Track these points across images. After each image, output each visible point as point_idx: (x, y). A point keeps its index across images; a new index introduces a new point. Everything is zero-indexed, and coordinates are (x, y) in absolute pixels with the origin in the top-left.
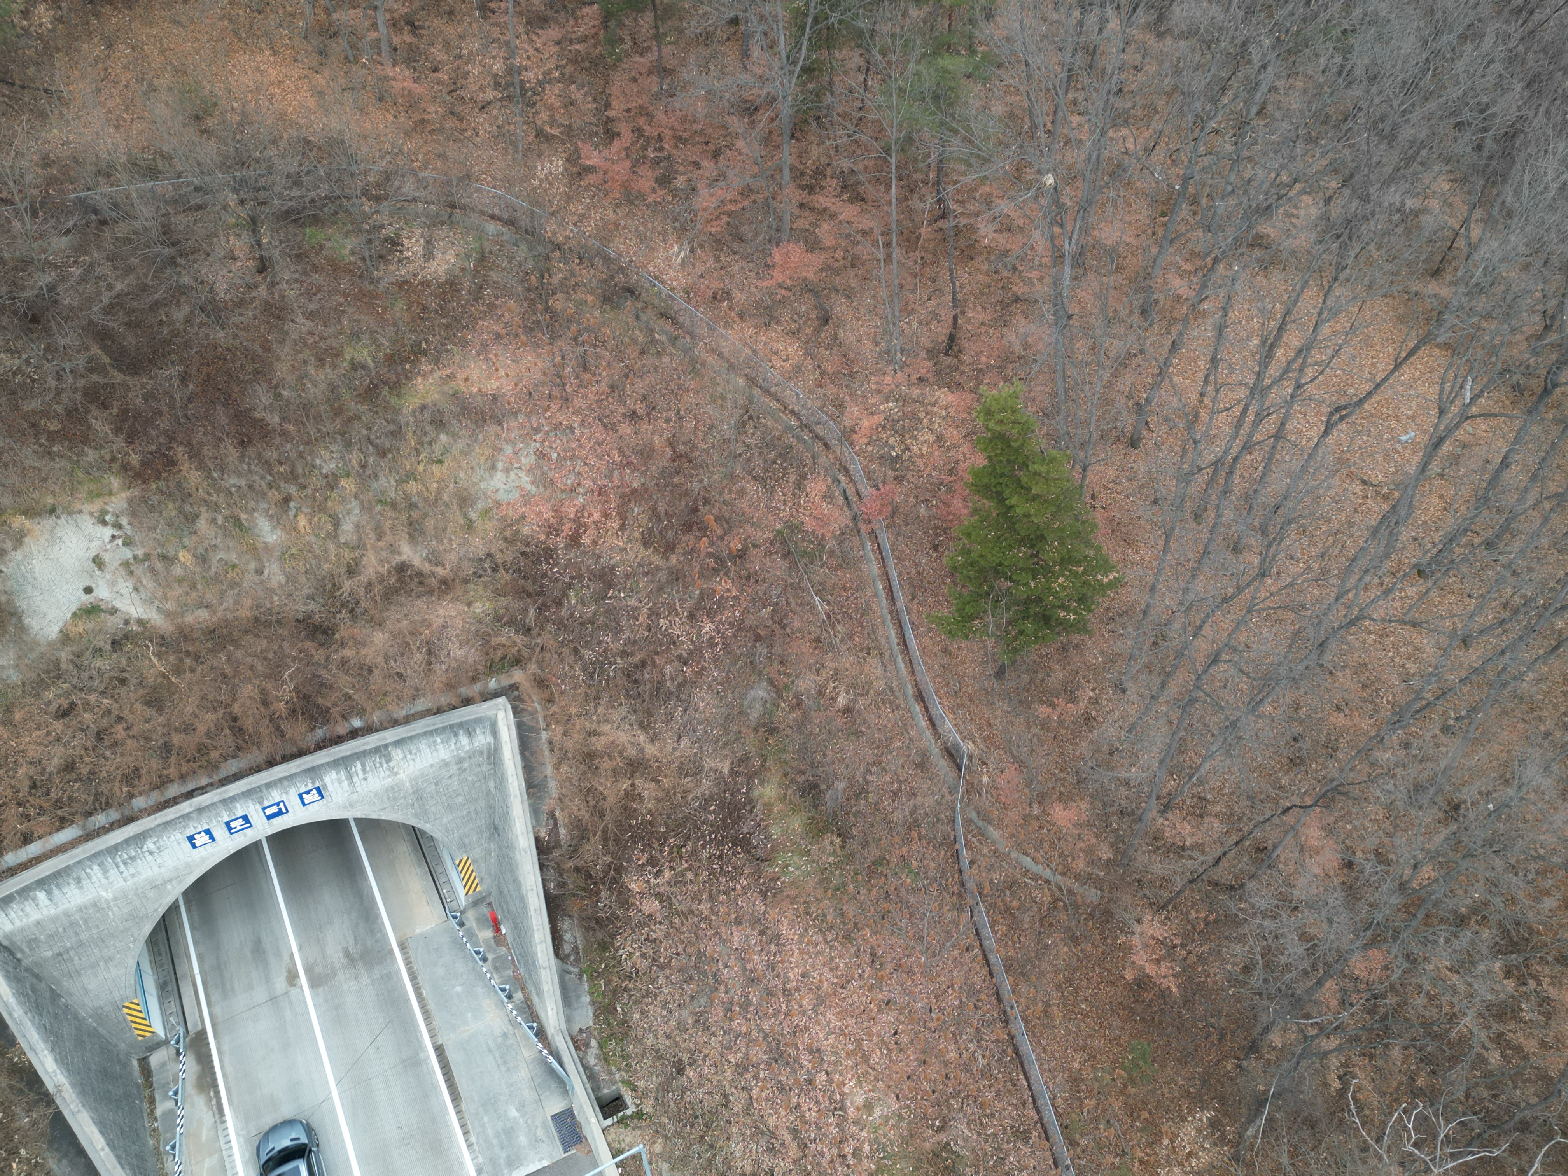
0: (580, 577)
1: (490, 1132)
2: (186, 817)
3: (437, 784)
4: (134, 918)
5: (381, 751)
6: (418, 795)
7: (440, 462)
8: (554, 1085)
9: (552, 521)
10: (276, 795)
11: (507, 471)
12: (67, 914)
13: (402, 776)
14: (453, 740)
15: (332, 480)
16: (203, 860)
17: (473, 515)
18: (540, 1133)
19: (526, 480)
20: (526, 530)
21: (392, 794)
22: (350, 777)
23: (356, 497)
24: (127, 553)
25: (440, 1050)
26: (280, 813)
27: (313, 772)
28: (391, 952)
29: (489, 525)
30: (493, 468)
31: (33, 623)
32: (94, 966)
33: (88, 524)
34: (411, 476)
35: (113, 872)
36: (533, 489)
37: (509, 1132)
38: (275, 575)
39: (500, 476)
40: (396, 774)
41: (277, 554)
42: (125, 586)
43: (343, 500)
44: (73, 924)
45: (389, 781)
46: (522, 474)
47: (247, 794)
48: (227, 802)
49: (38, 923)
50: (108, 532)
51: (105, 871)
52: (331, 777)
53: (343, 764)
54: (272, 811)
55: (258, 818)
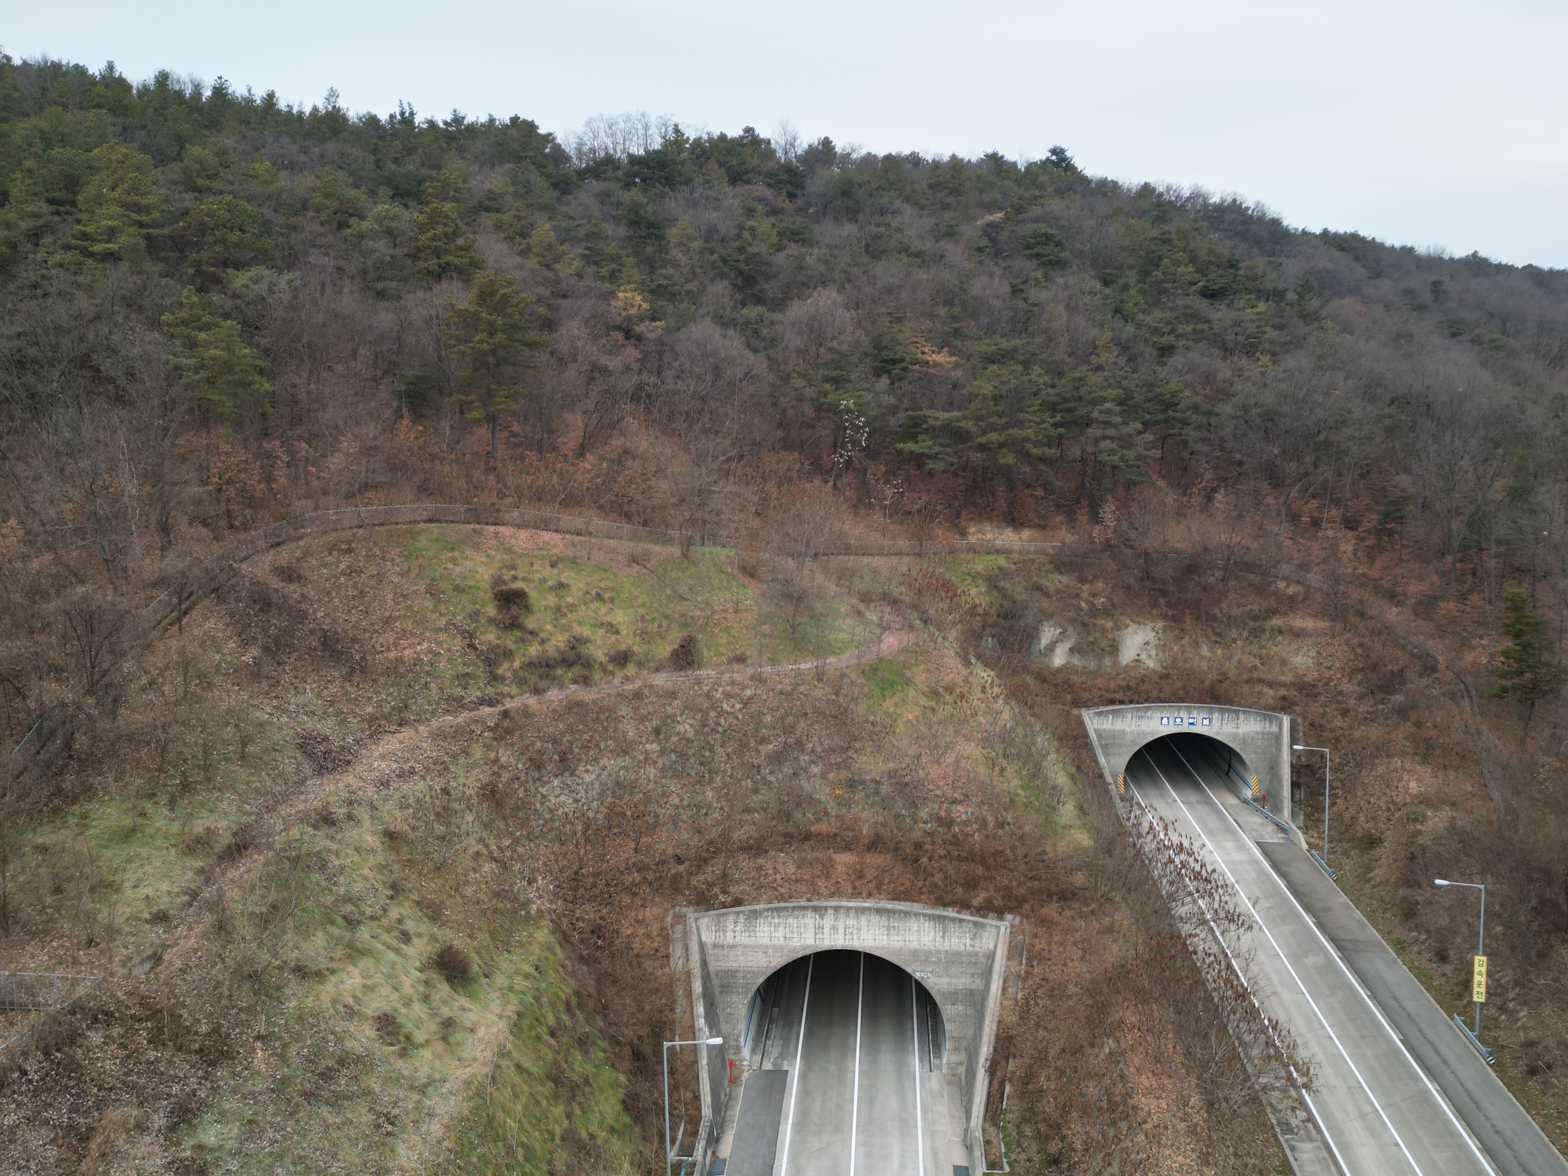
0: (1327, 692)
1: (1254, 834)
2: (1162, 708)
3: (1254, 740)
4: (1133, 742)
7: (1277, 646)
9: (1319, 677)
10: (1195, 714)
11: (1303, 656)
12: (1115, 730)
13: (1240, 730)
14: (1263, 723)
15: (1234, 640)
16: (1162, 731)
17: (1286, 668)
19: (1311, 661)
20: (1307, 678)
21: (1235, 736)
22: (1222, 720)
23: (1241, 649)
24: (1157, 643)
25: (1235, 820)
26: (1192, 724)
28: (1216, 803)
29: (1291, 673)
30: (1298, 653)
31: (1121, 656)
32: (1115, 754)
34: (1263, 647)
35: (1133, 720)
36: (1313, 665)
37: (1262, 836)
38: (1205, 666)
39: (1300, 657)
40: (1240, 727)
41: (1207, 659)
42: (1153, 653)
43: (1236, 648)
44: (1115, 735)
45: (1235, 730)
47: (1187, 707)
49: (1103, 728)
50: (1154, 634)
52: (1216, 716)
53: (1222, 711)
54: (1191, 721)
55: (1186, 722)
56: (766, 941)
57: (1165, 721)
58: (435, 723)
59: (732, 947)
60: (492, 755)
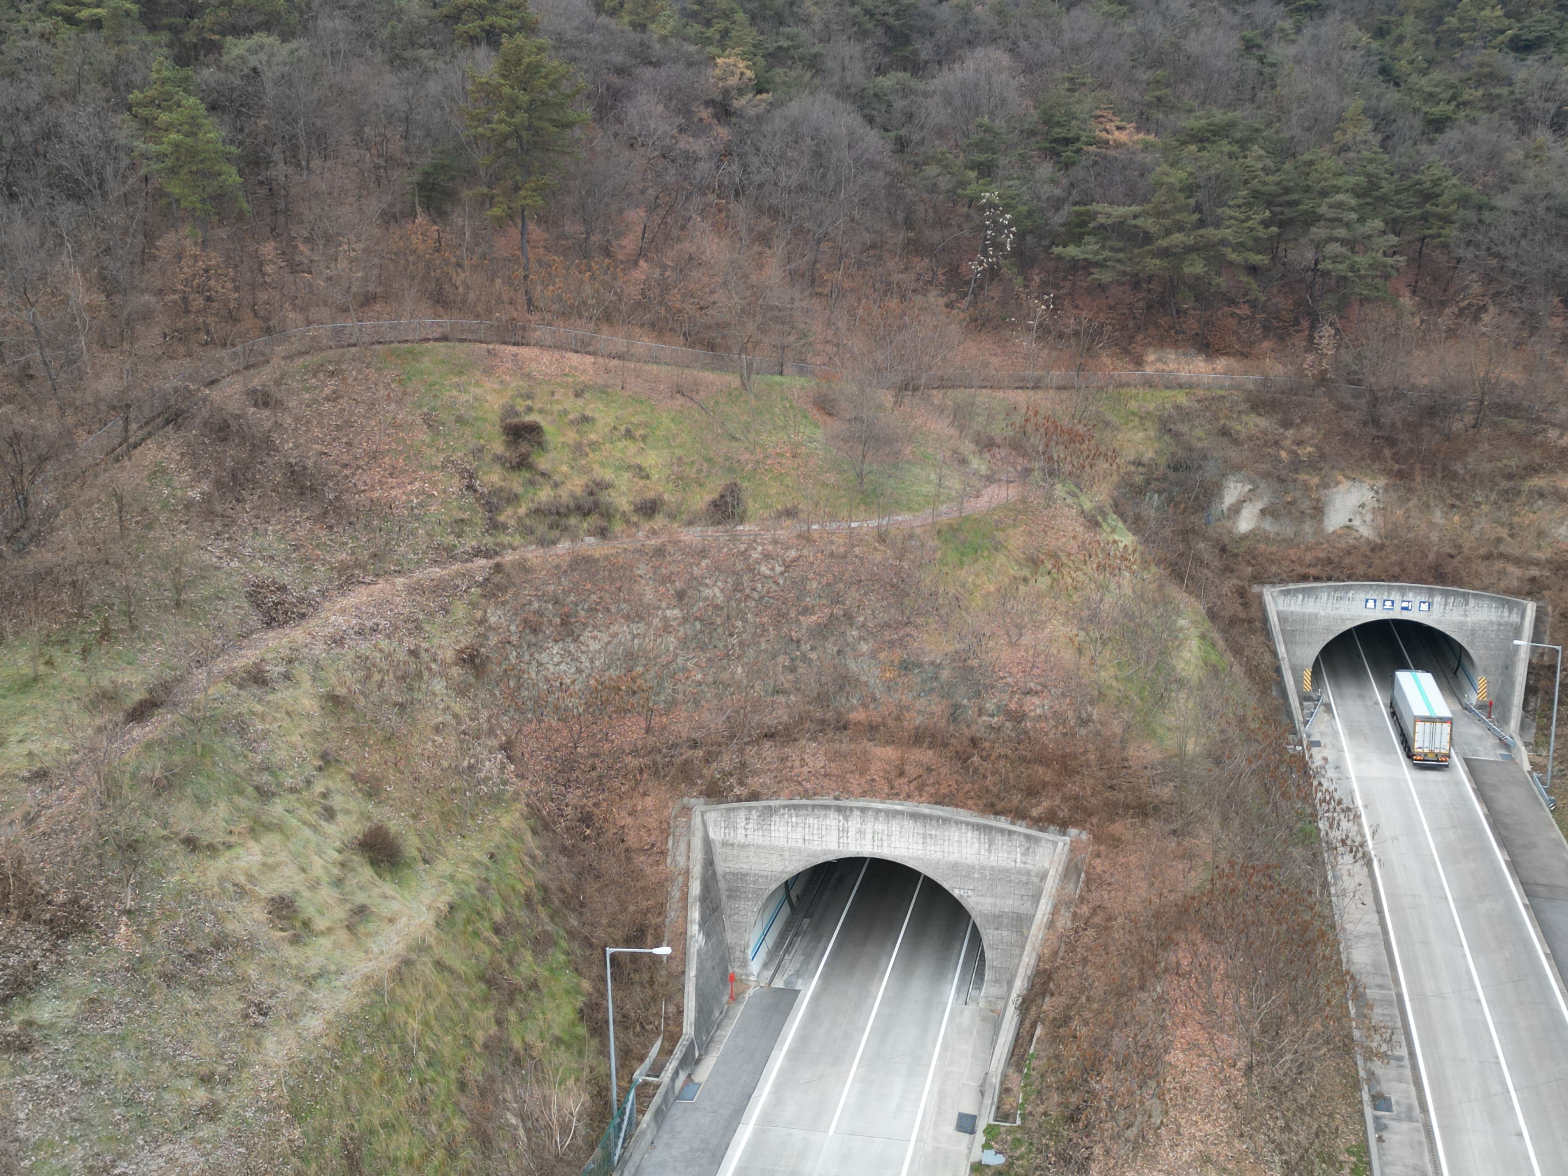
2: (1370, 589)
3: (1484, 632)
4: (1328, 629)
5: (1465, 596)
6: (1473, 632)
7: (1535, 513)
10: (1410, 596)
12: (1304, 613)
13: (1470, 618)
14: (1500, 609)
15: (1478, 505)
16: (1366, 616)
17: (1543, 542)
21: (1461, 626)
22: (1446, 605)
23: (1486, 515)
24: (1375, 505)
26: (1406, 609)
27: (1431, 593)
29: (1551, 548)
30: (1562, 523)
32: (1303, 644)
34: (1515, 514)
35: (1331, 601)
39: (1564, 528)
40: (1468, 615)
41: (1439, 528)
42: (1367, 519)
43: (1479, 515)
45: (1462, 618)
47: (1400, 588)
48: (1390, 588)
51: (1328, 600)
52: (1438, 599)
53: (1446, 594)
54: (1405, 605)
55: (1398, 605)
56: (782, 842)
57: (1371, 604)
58: (418, 575)
59: (743, 846)
60: (479, 614)
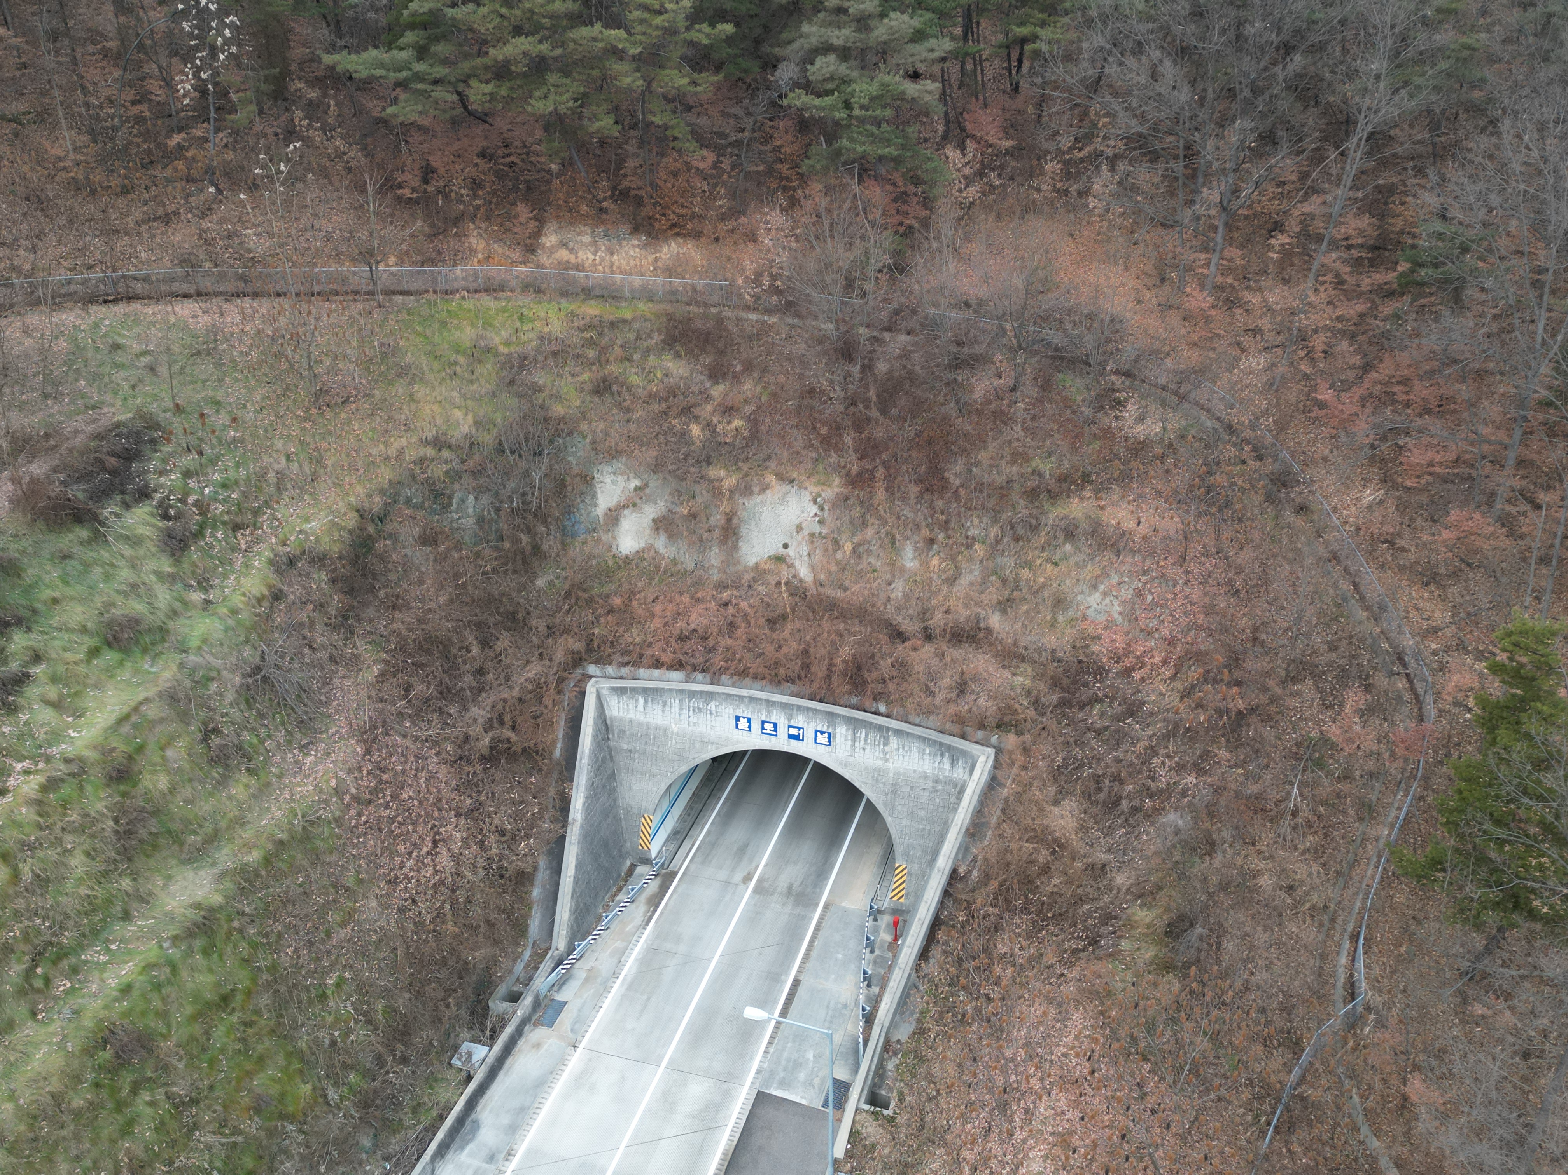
0: (1113, 699)
1: (785, 1055)
2: (741, 698)
3: (912, 788)
4: (681, 755)
5: (883, 729)
6: (895, 789)
7: (1056, 564)
8: (851, 1061)
9: (1121, 651)
10: (800, 720)
11: (1105, 594)
12: (648, 726)
13: (890, 765)
14: (938, 759)
15: (971, 542)
16: (738, 742)
17: (1060, 618)
18: (817, 1081)
19: (1117, 608)
20: (1095, 648)
21: (877, 774)
22: (854, 740)
23: (981, 562)
24: (817, 529)
25: (796, 983)
27: (831, 717)
28: (817, 904)
29: (1068, 631)
30: (1095, 587)
31: (744, 547)
32: (643, 773)
33: (807, 497)
35: (685, 712)
36: (1120, 620)
37: (797, 1065)
38: (898, 590)
39: (1097, 596)
40: (887, 760)
41: (906, 576)
42: (805, 550)
43: (971, 560)
44: (647, 735)
45: (880, 763)
46: (1116, 603)
47: (784, 706)
48: (770, 704)
49: (631, 721)
50: (815, 509)
51: (681, 709)
52: (841, 731)
53: (855, 723)
54: (794, 732)
55: (783, 731)
57: (743, 724)
